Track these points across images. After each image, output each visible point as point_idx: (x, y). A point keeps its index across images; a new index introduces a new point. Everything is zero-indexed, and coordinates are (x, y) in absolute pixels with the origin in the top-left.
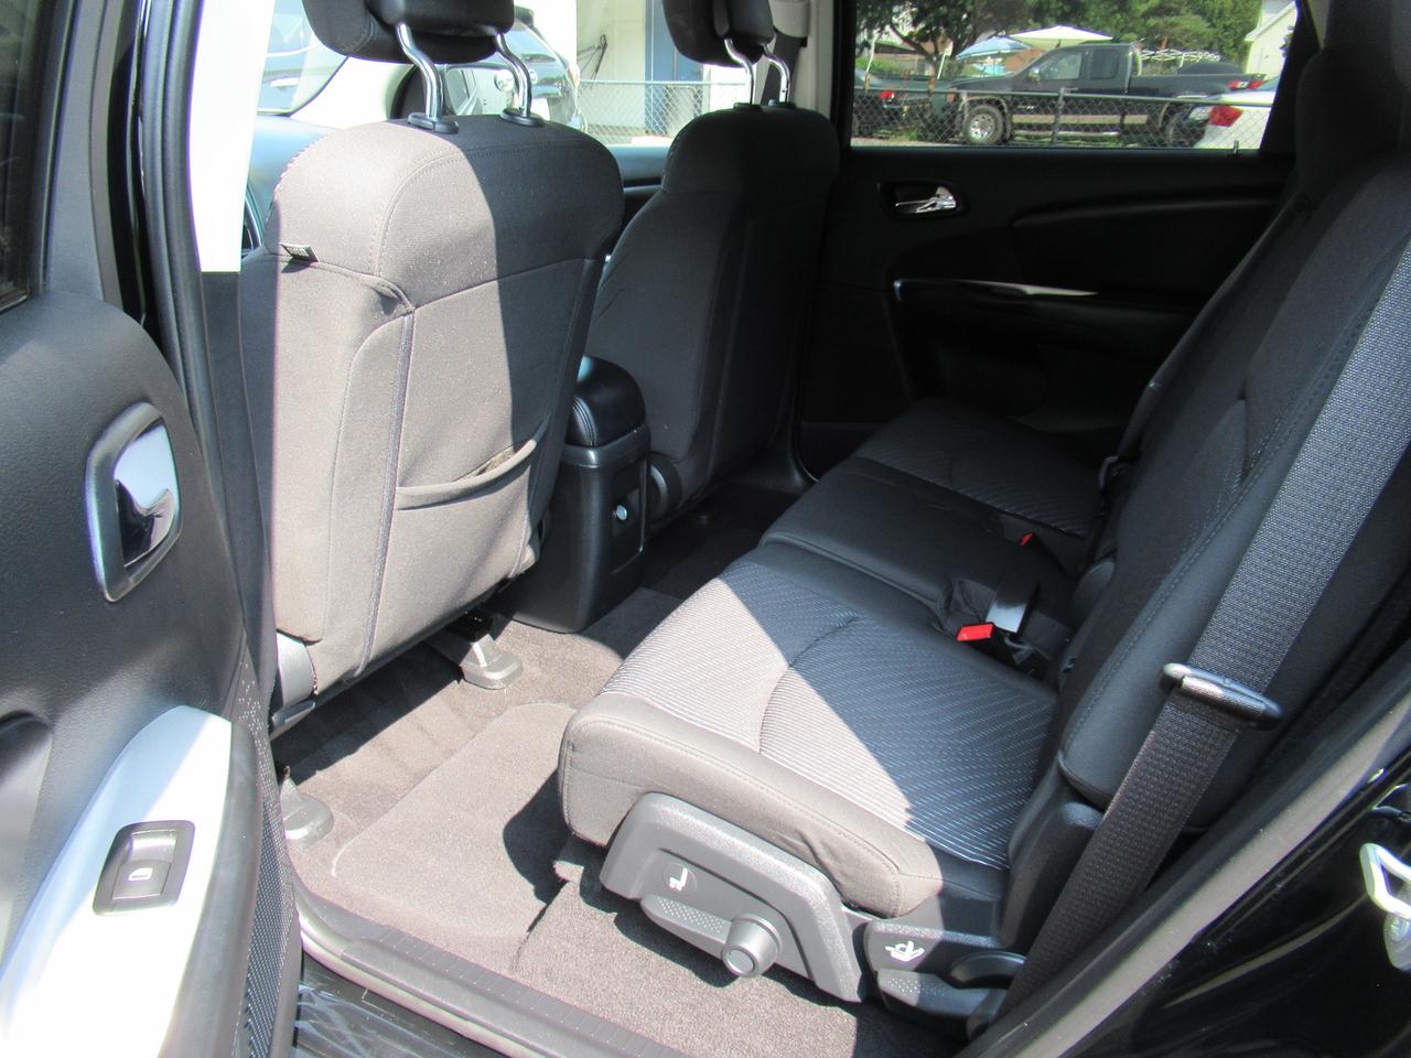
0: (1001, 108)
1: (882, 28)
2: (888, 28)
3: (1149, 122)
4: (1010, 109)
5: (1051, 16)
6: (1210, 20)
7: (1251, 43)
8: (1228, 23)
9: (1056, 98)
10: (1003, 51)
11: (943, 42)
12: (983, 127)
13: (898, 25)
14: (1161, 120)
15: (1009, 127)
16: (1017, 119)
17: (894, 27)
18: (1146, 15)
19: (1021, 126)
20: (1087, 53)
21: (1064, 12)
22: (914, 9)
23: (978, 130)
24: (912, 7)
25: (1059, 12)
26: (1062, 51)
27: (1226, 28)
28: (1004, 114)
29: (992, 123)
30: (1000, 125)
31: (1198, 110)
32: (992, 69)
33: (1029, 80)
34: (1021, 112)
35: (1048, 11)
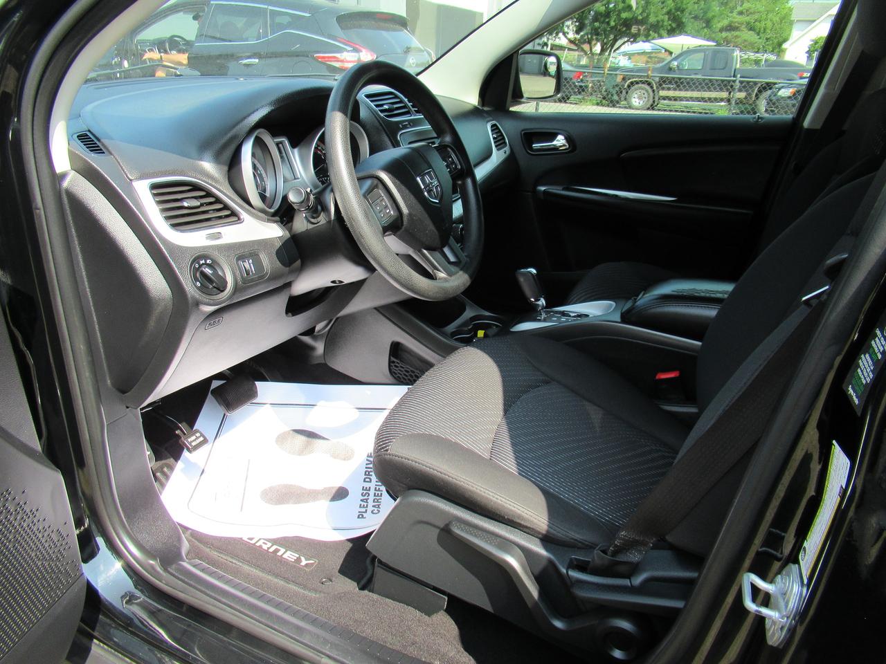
0: (652, 87)
1: (557, 34)
2: (561, 35)
3: (746, 98)
4: (657, 88)
5: (664, 29)
6: (758, 34)
7: (786, 49)
8: (768, 36)
9: (734, 81)
10: (647, 51)
11: (595, 44)
12: (640, 98)
13: (568, 33)
14: (754, 95)
15: (656, 99)
16: (663, 93)
17: (564, 34)
18: (721, 30)
19: (664, 98)
20: (707, 53)
21: (672, 27)
22: (577, 24)
23: (637, 100)
24: (576, 22)
25: (669, 28)
26: (689, 52)
27: (767, 39)
28: (653, 91)
29: (646, 95)
30: (652, 97)
31: (783, 90)
32: (624, 62)
33: (670, 69)
34: (663, 89)
35: (662, 26)
